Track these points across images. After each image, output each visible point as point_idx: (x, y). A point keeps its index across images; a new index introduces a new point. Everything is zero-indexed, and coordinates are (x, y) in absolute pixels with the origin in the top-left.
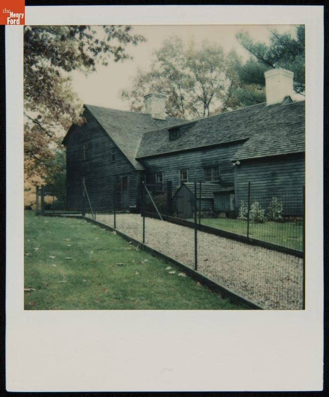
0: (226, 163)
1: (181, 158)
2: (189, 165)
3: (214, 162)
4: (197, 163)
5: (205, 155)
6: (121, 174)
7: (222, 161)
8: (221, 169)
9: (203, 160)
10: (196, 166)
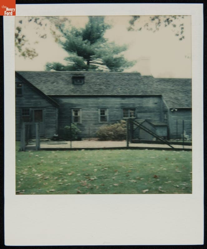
0: (141, 107)
1: (101, 100)
2: (109, 106)
3: (131, 106)
4: (118, 105)
5: (123, 101)
6: (32, 108)
7: (138, 106)
8: (137, 110)
9: (122, 104)
10: (115, 107)
